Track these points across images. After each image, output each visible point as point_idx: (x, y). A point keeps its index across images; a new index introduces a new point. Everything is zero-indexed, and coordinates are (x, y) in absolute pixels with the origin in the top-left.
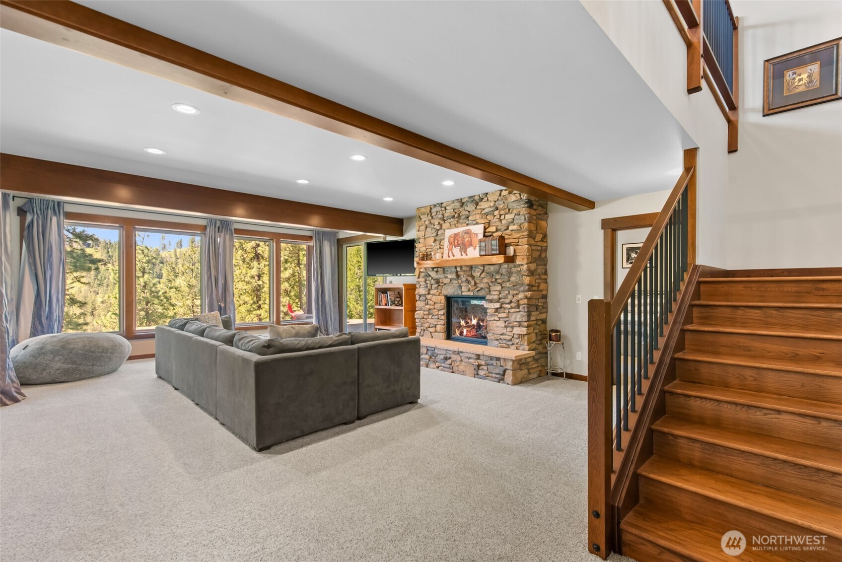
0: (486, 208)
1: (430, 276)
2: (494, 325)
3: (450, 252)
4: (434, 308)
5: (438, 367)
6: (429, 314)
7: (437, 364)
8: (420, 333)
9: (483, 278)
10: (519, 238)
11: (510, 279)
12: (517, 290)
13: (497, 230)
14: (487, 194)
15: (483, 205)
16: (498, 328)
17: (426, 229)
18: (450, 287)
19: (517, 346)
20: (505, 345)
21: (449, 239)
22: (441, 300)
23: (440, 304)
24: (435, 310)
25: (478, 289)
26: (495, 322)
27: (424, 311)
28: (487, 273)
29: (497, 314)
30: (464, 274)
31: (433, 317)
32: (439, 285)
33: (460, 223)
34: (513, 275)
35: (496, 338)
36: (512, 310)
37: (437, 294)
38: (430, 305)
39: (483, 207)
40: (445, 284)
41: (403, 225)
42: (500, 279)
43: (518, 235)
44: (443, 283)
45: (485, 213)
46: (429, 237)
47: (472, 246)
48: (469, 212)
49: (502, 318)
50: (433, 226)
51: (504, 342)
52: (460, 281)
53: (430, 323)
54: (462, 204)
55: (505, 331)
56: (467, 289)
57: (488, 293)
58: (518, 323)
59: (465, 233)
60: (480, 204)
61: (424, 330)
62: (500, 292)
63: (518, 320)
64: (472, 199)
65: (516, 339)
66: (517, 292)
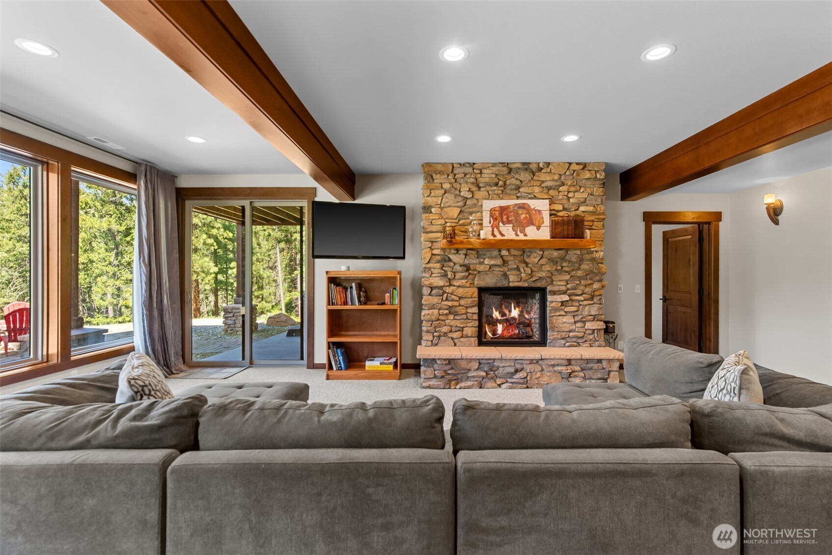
0: (546, 181)
1: (450, 260)
2: (560, 321)
3: (495, 229)
4: (460, 305)
5: (500, 385)
6: (450, 313)
7: (499, 381)
8: (432, 341)
9: (542, 265)
10: (593, 221)
11: (581, 267)
12: (591, 279)
13: (564, 209)
14: (549, 163)
15: (542, 176)
16: (565, 325)
17: (444, 194)
18: (489, 275)
19: (591, 342)
20: (575, 343)
21: (490, 213)
22: (473, 294)
23: (472, 299)
24: (461, 308)
25: (534, 279)
26: (561, 317)
27: (439, 309)
28: (549, 259)
29: (563, 307)
30: (514, 260)
31: (455, 317)
32: (470, 274)
33: (506, 194)
34: (585, 262)
35: (563, 337)
36: (586, 303)
37: (468, 285)
38: (453, 300)
39: (543, 179)
40: (479, 272)
41: (354, 183)
42: (568, 266)
43: (593, 218)
44: (475, 270)
45: (546, 187)
46: (450, 206)
47: (533, 224)
48: (521, 181)
49: (570, 312)
50: (457, 192)
51: (574, 340)
52: (506, 269)
53: (451, 326)
54: (510, 171)
55: (574, 327)
56: (518, 278)
57: (550, 283)
58: (593, 317)
59: (520, 208)
60: (537, 174)
61: (439, 337)
62: (567, 282)
63: (592, 314)
64: (526, 167)
65: (590, 334)
66: (592, 282)
